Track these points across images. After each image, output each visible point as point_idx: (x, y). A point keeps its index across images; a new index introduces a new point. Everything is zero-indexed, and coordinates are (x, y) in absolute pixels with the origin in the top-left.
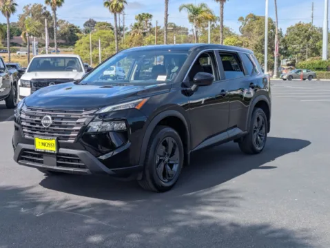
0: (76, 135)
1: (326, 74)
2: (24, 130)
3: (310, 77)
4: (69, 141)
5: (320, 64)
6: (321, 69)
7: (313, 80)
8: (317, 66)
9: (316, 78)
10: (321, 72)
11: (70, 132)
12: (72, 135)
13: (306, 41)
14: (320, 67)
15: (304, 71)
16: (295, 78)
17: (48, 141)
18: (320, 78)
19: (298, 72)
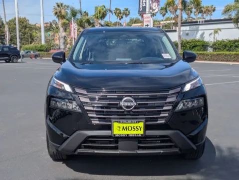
0: (167, 115)
1: (47, 54)
2: (90, 115)
3: (36, 56)
4: (159, 122)
5: (41, 47)
6: (42, 50)
7: (38, 58)
8: (39, 49)
9: (40, 57)
10: (42, 52)
11: (159, 112)
12: (161, 115)
13: (23, 30)
14: (42, 49)
15: (32, 52)
16: (26, 57)
17: (132, 125)
18: (43, 57)
19: (27, 52)
